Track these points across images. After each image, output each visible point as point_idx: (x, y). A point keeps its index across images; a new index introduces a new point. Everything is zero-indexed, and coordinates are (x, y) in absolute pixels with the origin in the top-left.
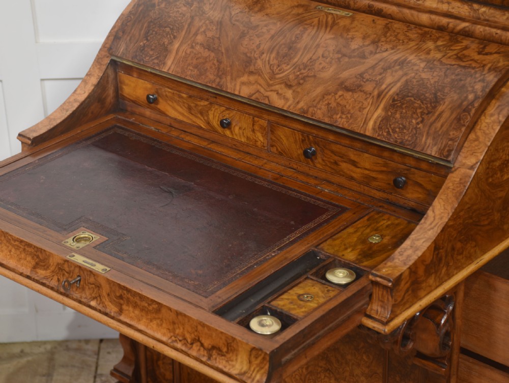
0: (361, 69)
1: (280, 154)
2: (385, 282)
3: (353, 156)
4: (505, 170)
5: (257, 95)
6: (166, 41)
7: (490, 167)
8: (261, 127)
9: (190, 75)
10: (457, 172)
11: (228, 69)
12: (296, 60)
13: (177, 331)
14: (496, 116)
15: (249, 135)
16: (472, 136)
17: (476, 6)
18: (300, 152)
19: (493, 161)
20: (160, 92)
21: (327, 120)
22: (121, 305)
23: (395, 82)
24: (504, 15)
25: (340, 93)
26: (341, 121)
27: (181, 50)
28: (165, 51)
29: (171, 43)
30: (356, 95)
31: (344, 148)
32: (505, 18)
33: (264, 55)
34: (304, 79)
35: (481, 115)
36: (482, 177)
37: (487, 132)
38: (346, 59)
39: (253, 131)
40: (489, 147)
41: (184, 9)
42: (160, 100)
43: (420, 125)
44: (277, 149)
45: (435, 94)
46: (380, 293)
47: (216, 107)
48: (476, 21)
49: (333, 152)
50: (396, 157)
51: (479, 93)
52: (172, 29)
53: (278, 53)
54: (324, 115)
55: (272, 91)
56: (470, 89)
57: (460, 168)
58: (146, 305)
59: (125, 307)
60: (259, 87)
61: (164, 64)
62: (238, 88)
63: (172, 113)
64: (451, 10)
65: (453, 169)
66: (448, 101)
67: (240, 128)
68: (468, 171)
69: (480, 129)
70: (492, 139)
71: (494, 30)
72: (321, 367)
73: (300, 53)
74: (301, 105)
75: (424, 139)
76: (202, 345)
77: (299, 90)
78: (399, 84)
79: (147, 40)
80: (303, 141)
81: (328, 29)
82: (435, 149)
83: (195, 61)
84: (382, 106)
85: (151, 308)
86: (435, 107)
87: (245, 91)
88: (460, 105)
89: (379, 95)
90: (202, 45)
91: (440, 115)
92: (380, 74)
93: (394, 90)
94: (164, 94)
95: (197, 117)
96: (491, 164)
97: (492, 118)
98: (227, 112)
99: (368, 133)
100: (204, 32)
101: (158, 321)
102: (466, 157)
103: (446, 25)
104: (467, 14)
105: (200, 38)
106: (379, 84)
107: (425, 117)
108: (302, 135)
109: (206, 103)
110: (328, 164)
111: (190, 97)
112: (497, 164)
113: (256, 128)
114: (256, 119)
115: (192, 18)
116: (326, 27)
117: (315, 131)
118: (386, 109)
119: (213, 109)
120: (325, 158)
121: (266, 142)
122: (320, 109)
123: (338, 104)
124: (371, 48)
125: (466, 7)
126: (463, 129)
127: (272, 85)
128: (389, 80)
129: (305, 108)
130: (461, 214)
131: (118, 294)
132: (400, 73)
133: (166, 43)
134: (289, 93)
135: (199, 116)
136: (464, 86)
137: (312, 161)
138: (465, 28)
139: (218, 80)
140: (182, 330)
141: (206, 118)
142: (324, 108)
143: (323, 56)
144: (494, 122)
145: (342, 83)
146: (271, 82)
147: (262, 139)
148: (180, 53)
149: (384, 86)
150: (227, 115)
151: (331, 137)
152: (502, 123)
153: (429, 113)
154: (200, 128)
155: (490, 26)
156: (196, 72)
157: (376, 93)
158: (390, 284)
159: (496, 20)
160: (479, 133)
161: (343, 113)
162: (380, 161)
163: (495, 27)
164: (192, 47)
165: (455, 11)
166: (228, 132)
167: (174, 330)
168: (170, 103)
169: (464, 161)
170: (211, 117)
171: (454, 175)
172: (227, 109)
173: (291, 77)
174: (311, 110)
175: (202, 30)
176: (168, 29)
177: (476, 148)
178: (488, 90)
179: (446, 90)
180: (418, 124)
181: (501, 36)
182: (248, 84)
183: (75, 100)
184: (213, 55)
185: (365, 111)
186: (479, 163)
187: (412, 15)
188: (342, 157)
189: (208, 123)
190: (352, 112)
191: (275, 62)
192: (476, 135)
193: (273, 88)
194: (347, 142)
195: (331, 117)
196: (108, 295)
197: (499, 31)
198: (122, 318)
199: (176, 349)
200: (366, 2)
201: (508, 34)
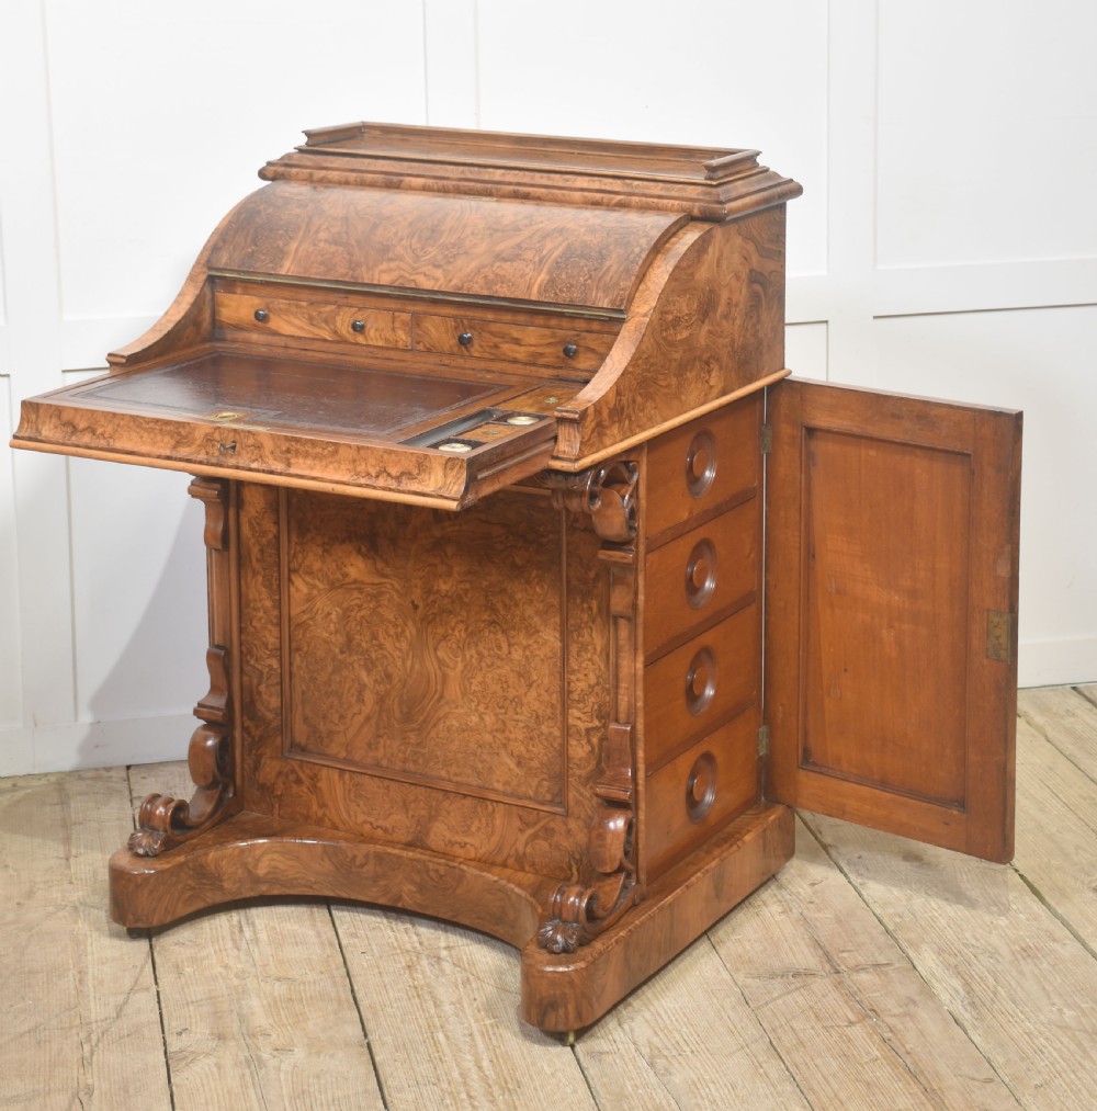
0: (518, 240)
1: (429, 351)
2: (571, 416)
3: (515, 332)
4: (678, 328)
5: (400, 280)
6: (281, 243)
7: (663, 319)
8: (404, 323)
9: (316, 272)
10: (631, 321)
11: (362, 260)
12: (442, 241)
13: (359, 469)
14: (664, 268)
15: (388, 336)
16: (642, 287)
18: (454, 341)
19: (666, 313)
20: (271, 306)
21: (485, 293)
22: (289, 459)
23: (556, 248)
25: (498, 264)
26: (503, 291)
27: (302, 249)
28: (281, 254)
29: (287, 244)
30: (515, 264)
31: (505, 326)
33: (404, 242)
34: (454, 257)
35: (649, 267)
36: (656, 328)
37: (657, 281)
38: (500, 234)
39: (393, 329)
40: (659, 296)
41: (298, 211)
42: (271, 316)
43: (589, 281)
44: (425, 346)
45: (600, 252)
46: (567, 432)
47: (346, 309)
48: (631, 194)
49: (491, 333)
50: (565, 323)
51: (645, 246)
52: (287, 231)
53: (420, 237)
54: (482, 288)
55: (417, 274)
56: (635, 244)
57: (633, 317)
58: (320, 450)
59: (293, 461)
60: (402, 272)
61: (281, 266)
62: (376, 277)
63: (287, 329)
65: (627, 320)
66: (614, 256)
67: (376, 330)
68: (641, 318)
69: (650, 280)
70: (662, 287)
71: (650, 200)
72: (484, 621)
73: (446, 234)
74: (454, 282)
75: (594, 294)
76: (389, 475)
77: (450, 267)
78: (560, 249)
79: (256, 245)
80: (456, 328)
81: (473, 212)
82: (607, 300)
83: (320, 259)
84: (545, 270)
85: (326, 452)
86: (601, 264)
87: (386, 279)
88: (627, 259)
89: (541, 261)
90: (326, 241)
91: (608, 270)
92: (539, 242)
93: (557, 253)
94: (277, 307)
95: (320, 328)
96: (664, 315)
97: (660, 270)
98: (360, 313)
99: (533, 298)
100: (328, 228)
101: (335, 465)
102: (638, 307)
103: (601, 199)
104: (621, 188)
105: (322, 235)
106: (539, 250)
107: (593, 273)
108: (455, 322)
109: (333, 307)
110: (488, 350)
111: (312, 304)
112: (670, 317)
113: (397, 325)
114: (397, 314)
115: (310, 218)
116: (471, 211)
117: (470, 313)
118: (550, 272)
119: (342, 313)
120: (482, 344)
121: (409, 339)
122: (477, 283)
123: (496, 275)
125: (618, 182)
126: (633, 278)
127: (417, 268)
128: (549, 245)
129: (459, 284)
130: (640, 362)
131: (284, 449)
132: (560, 239)
133: (281, 245)
134: (439, 273)
135: (323, 325)
136: (628, 242)
137: (466, 348)
138: (621, 200)
139: (351, 273)
140: (364, 467)
141: (332, 327)
142: (481, 281)
143: (472, 234)
144: (662, 272)
145: (498, 255)
146: (416, 265)
147: (404, 337)
148: (300, 253)
149: (545, 252)
150: (360, 318)
151: (490, 316)
152: (670, 273)
153: (595, 270)
154: (325, 340)
155: (646, 197)
156: (322, 268)
157: (537, 259)
158: (577, 416)
160: (649, 284)
161: (503, 283)
162: (547, 332)
163: (651, 197)
164: (315, 245)
165: (604, 187)
166: (361, 339)
167: (355, 468)
168: (285, 317)
169: (637, 311)
170: (339, 323)
171: (629, 324)
172: (360, 309)
173: (439, 257)
174: (466, 285)
175: (324, 227)
176: (281, 232)
177: (648, 297)
178: (653, 243)
179: (611, 248)
180: (586, 280)
181: (658, 203)
182: (390, 270)
183: (169, 321)
184: (341, 249)
185: (528, 278)
186: (652, 311)
187: (564, 194)
188: (503, 338)
189: (336, 332)
190: (513, 280)
191: (419, 245)
192: (646, 286)
193: (420, 270)
194: (508, 317)
195: (489, 289)
196: (272, 453)
197: (655, 200)
198: (292, 471)
199: (360, 486)
200: (511, 188)
201: (665, 201)
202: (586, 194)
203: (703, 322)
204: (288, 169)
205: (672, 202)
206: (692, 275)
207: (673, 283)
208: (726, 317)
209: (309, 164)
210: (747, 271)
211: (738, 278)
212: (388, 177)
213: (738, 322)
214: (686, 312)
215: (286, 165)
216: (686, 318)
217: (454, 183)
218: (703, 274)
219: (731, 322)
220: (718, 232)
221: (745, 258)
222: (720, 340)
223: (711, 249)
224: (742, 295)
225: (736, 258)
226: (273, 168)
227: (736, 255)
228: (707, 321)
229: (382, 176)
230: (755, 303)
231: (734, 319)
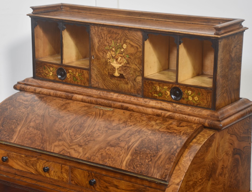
0: (118, 135)
1: (77, 184)
3: (115, 182)
4: (195, 187)
5: (63, 151)
6: (13, 127)
7: (187, 184)
8: (66, 170)
9: (27, 143)
10: (171, 187)
11: (48, 139)
12: (84, 132)
14: (188, 157)
15: (59, 175)
16: (177, 168)
17: (174, 104)
18: (87, 182)
19: (189, 181)
20: (9, 155)
21: (101, 163)
23: (136, 141)
24: (188, 108)
25: (108, 148)
26: (109, 163)
27: (22, 131)
28: (13, 131)
29: (16, 127)
30: (116, 149)
31: (111, 178)
32: (189, 110)
33: (67, 131)
34: (88, 141)
35: (181, 157)
36: (184, 190)
37: (185, 165)
38: (111, 131)
39: (62, 172)
40: (186, 173)
41: (24, 110)
42: (10, 160)
43: (150, 163)
44: (75, 182)
45: (157, 146)
47: (41, 160)
48: (175, 112)
49: (105, 181)
50: (138, 181)
51: (179, 145)
52: (17, 120)
53: (74, 129)
54: (99, 160)
55: (71, 149)
56: (174, 143)
57: (172, 185)
60: (64, 147)
61: (12, 138)
62: (53, 148)
63: (16, 166)
64: (162, 106)
65: (168, 186)
66: (163, 149)
67: (54, 172)
68: (176, 186)
69: (181, 164)
70: (187, 169)
71: (184, 116)
73: (86, 129)
74: (87, 155)
75: (152, 170)
77: (86, 147)
78: (138, 142)
79: (3, 127)
80: (89, 176)
81: (101, 117)
82: (158, 174)
83: (29, 136)
84: (130, 153)
86: (157, 153)
87: (57, 150)
88: (170, 152)
89: (128, 148)
90: (33, 127)
91: (160, 157)
92: (128, 137)
93: (136, 145)
94: (12, 156)
95: (30, 167)
96: (188, 183)
97: (187, 158)
98: (47, 163)
99: (123, 168)
100: (35, 121)
102: (174, 179)
103: (160, 114)
104: (171, 108)
105: (32, 124)
106: (128, 142)
107: (152, 158)
108: (89, 173)
109: (35, 159)
110: (103, 188)
111: (26, 156)
112: (191, 183)
113: (63, 171)
114: (63, 165)
115: (28, 114)
116: (100, 116)
117: (95, 170)
118: (132, 155)
119: (39, 162)
120: (101, 185)
121: (68, 178)
122: (97, 157)
123: (107, 153)
124: (123, 125)
125: (170, 105)
126: (172, 164)
127: (71, 146)
128: (133, 140)
129: (89, 157)
132: (139, 136)
133: (13, 128)
134: (81, 150)
135: (32, 166)
136: (171, 141)
137: (94, 187)
138: (170, 115)
139: (42, 145)
141: (35, 168)
142: (99, 156)
143: (98, 130)
144: (187, 160)
145: (109, 143)
146: (71, 144)
147: (66, 177)
148: (21, 133)
149: (130, 144)
150: (47, 165)
151: (104, 173)
152: (191, 160)
153: (154, 156)
154: (32, 173)
155: (182, 114)
156: (30, 141)
157: (126, 147)
159: (185, 111)
160: (181, 166)
161: (109, 158)
162: (130, 184)
163: (185, 114)
164: (28, 129)
165: (164, 107)
166: (47, 175)
168: (15, 161)
169: (174, 181)
170: (38, 166)
172: (47, 161)
173: (82, 141)
174: (92, 157)
175: (34, 119)
176: (14, 120)
177: (180, 174)
178: (183, 144)
179: (162, 144)
180: (149, 162)
181: (188, 118)
182: (59, 146)
184: (39, 132)
185: (121, 157)
186: (181, 182)
187: (143, 109)
188: (110, 184)
189: (37, 170)
190: (114, 157)
191: (73, 134)
192: (179, 167)
193: (72, 147)
194: (112, 175)
195: (103, 161)
197: (186, 116)
200: (120, 104)
201: (191, 117)
202: (154, 110)
203: (209, 180)
204: (26, 86)
205: (195, 118)
206: (204, 159)
207: (193, 166)
208: (221, 174)
209: (35, 84)
210: (232, 149)
211: (227, 154)
212: (67, 94)
213: (227, 175)
214: (200, 177)
215: (25, 84)
216: (200, 181)
217: (95, 99)
218: (209, 157)
219: (223, 176)
220: (218, 135)
221: (231, 144)
222: (218, 187)
223: (213, 144)
224: (229, 162)
225: (227, 145)
226: (20, 85)
227: (227, 143)
228: (211, 180)
229: (65, 93)
230: (236, 163)
231: (225, 175)
